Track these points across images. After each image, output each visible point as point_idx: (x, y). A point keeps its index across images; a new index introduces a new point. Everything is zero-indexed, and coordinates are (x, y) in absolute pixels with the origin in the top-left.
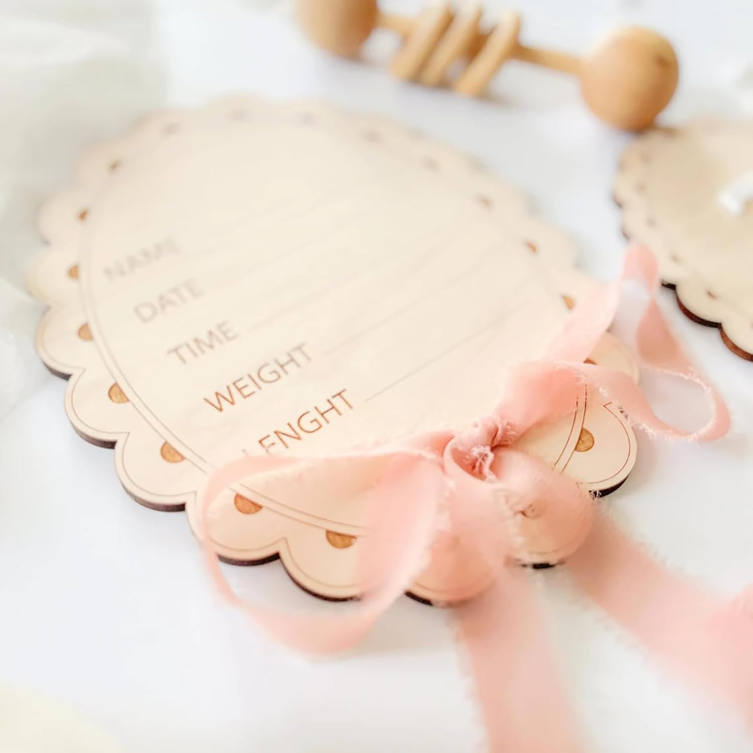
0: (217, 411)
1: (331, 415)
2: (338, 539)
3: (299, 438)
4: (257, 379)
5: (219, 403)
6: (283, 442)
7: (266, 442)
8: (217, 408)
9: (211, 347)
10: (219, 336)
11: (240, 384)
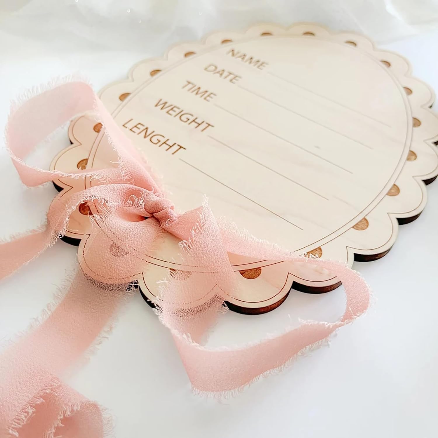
0: (155, 105)
2: (84, 164)
3: (145, 137)
4: (181, 114)
6: (141, 132)
7: (139, 126)
10: (207, 95)
11: (175, 109)
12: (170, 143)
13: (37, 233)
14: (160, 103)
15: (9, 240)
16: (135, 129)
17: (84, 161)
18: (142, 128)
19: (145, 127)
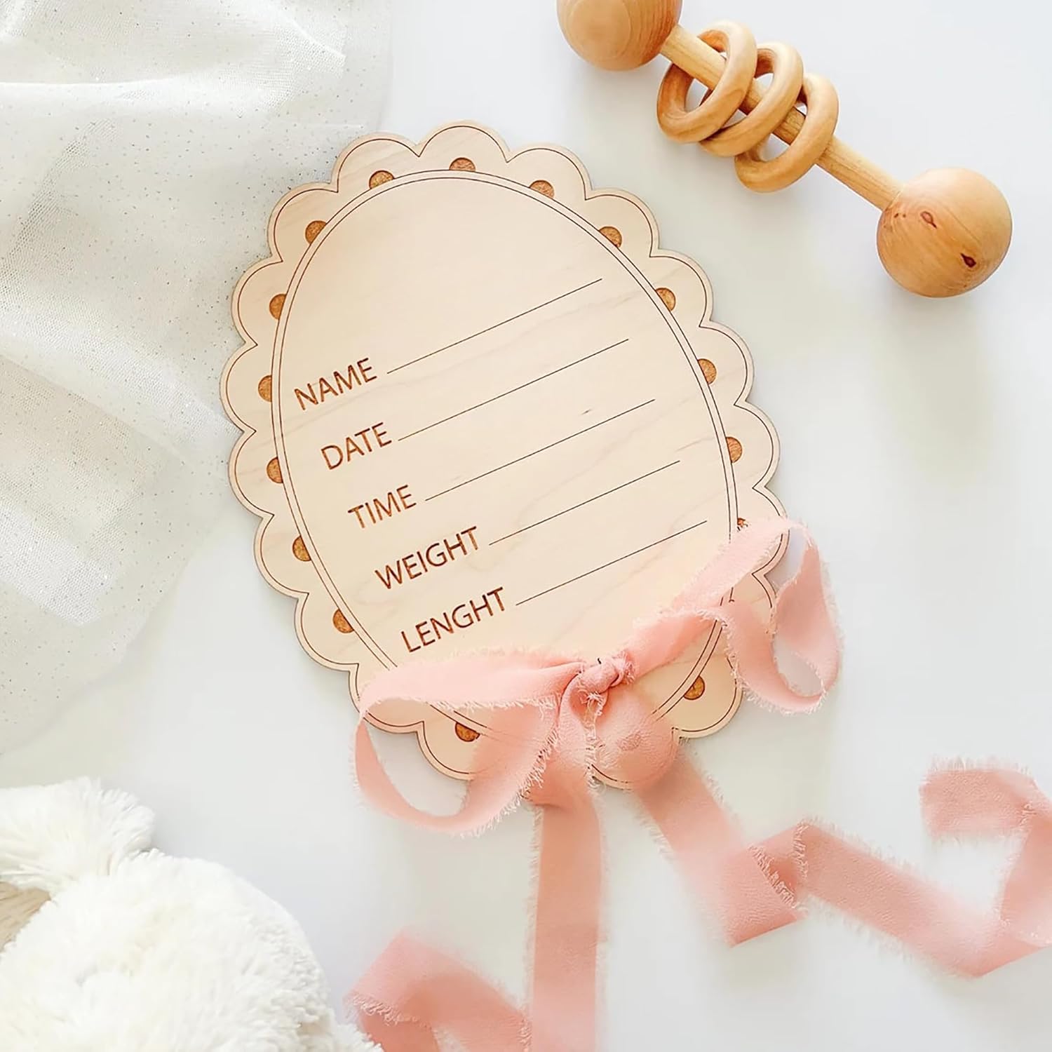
0: (386, 587)
1: (483, 613)
2: (465, 731)
3: (451, 630)
4: (425, 558)
5: (388, 578)
6: (437, 632)
7: (423, 629)
8: (386, 584)
9: (389, 513)
10: (398, 500)
11: (409, 562)
12: (479, 603)
13: (542, 819)
14: (385, 578)
15: (537, 853)
16: (427, 638)
17: (458, 728)
18: (429, 626)
19: (429, 622)
